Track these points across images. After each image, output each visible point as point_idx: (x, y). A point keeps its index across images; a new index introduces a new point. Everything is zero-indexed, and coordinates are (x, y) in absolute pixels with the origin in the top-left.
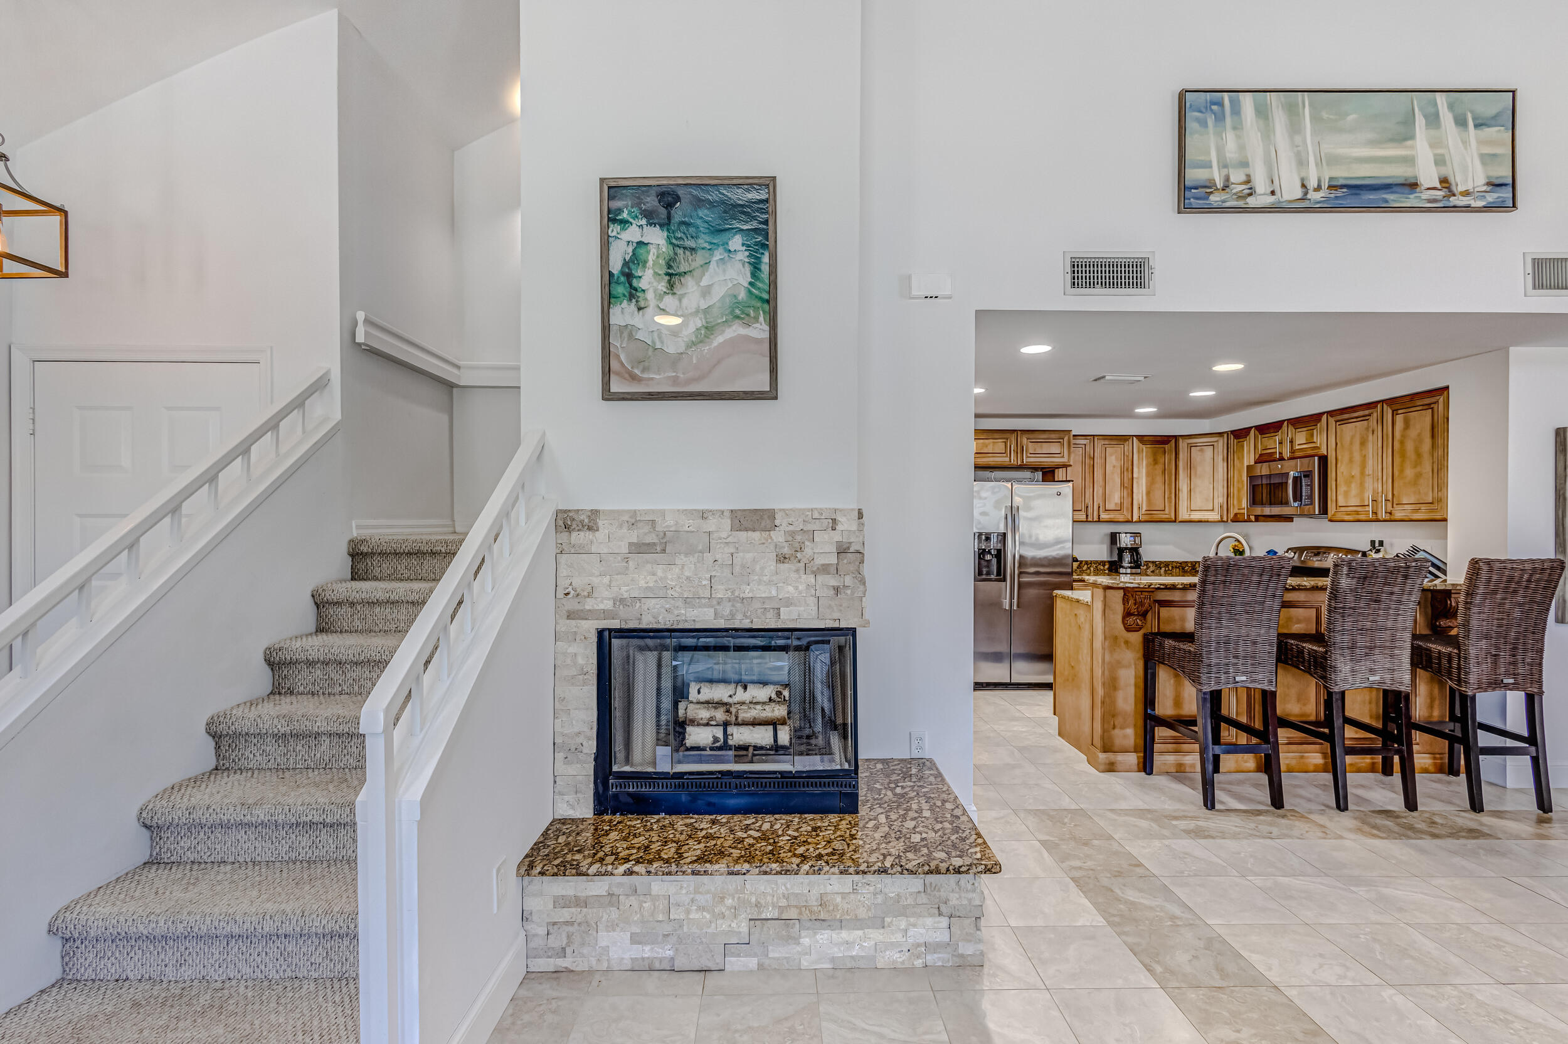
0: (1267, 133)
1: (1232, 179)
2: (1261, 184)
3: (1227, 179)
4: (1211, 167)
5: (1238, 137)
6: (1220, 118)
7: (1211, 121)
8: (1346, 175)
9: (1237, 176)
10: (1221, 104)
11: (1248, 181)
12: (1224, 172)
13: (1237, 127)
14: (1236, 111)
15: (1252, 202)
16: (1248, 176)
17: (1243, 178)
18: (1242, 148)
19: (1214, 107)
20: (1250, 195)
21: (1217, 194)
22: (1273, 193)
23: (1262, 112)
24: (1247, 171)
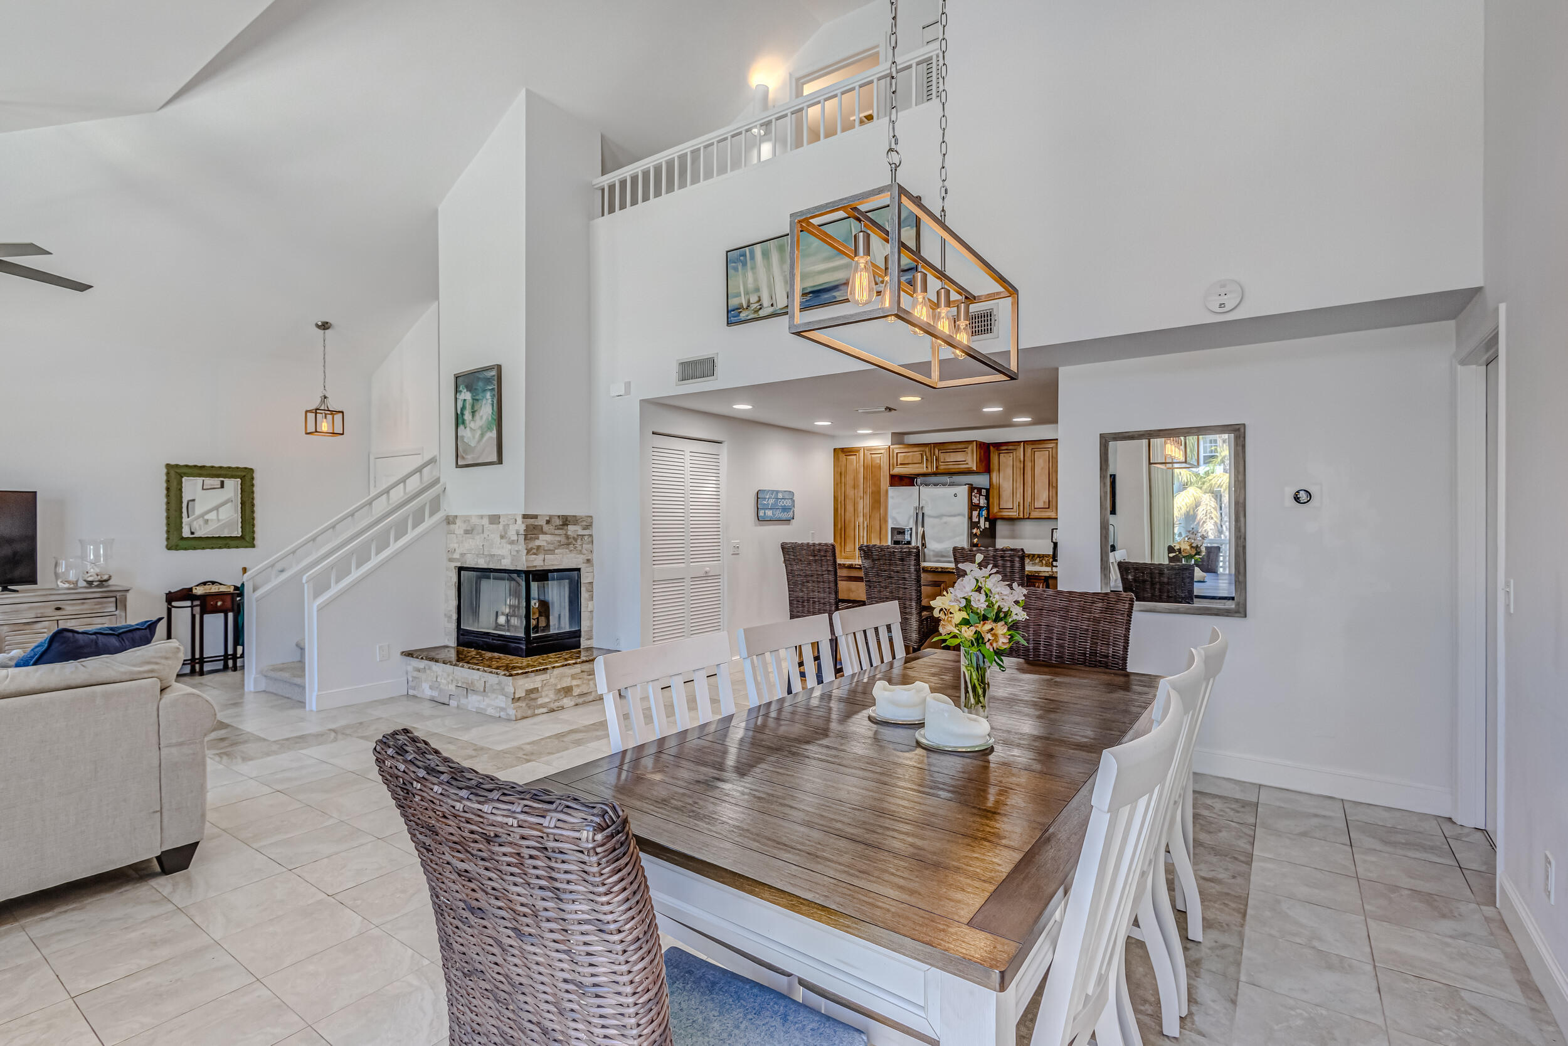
0: (768, 267)
1: (751, 301)
2: (766, 302)
3: (749, 301)
4: (740, 296)
5: (754, 273)
6: (744, 264)
7: (740, 268)
8: (812, 284)
9: (753, 299)
10: (744, 255)
11: (759, 300)
12: (747, 297)
13: (753, 268)
14: (753, 257)
15: (762, 313)
16: (759, 297)
17: (757, 299)
18: (756, 280)
19: (742, 258)
20: (761, 309)
21: (744, 312)
22: (772, 305)
23: (766, 254)
24: (758, 294)
